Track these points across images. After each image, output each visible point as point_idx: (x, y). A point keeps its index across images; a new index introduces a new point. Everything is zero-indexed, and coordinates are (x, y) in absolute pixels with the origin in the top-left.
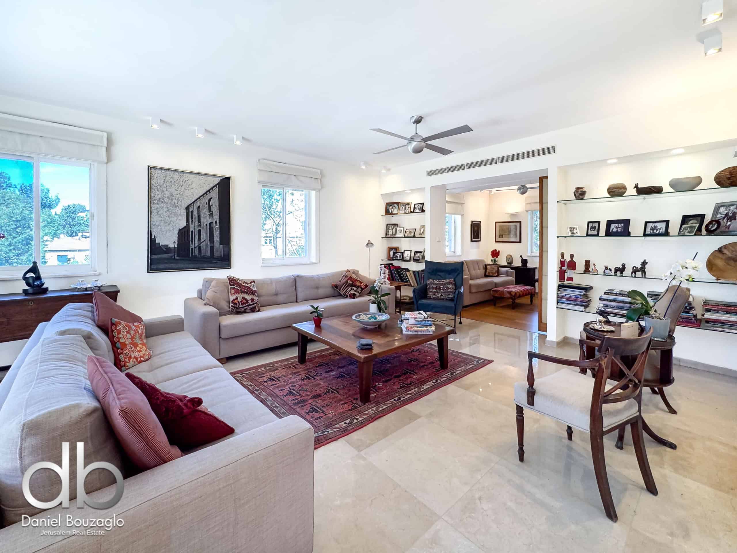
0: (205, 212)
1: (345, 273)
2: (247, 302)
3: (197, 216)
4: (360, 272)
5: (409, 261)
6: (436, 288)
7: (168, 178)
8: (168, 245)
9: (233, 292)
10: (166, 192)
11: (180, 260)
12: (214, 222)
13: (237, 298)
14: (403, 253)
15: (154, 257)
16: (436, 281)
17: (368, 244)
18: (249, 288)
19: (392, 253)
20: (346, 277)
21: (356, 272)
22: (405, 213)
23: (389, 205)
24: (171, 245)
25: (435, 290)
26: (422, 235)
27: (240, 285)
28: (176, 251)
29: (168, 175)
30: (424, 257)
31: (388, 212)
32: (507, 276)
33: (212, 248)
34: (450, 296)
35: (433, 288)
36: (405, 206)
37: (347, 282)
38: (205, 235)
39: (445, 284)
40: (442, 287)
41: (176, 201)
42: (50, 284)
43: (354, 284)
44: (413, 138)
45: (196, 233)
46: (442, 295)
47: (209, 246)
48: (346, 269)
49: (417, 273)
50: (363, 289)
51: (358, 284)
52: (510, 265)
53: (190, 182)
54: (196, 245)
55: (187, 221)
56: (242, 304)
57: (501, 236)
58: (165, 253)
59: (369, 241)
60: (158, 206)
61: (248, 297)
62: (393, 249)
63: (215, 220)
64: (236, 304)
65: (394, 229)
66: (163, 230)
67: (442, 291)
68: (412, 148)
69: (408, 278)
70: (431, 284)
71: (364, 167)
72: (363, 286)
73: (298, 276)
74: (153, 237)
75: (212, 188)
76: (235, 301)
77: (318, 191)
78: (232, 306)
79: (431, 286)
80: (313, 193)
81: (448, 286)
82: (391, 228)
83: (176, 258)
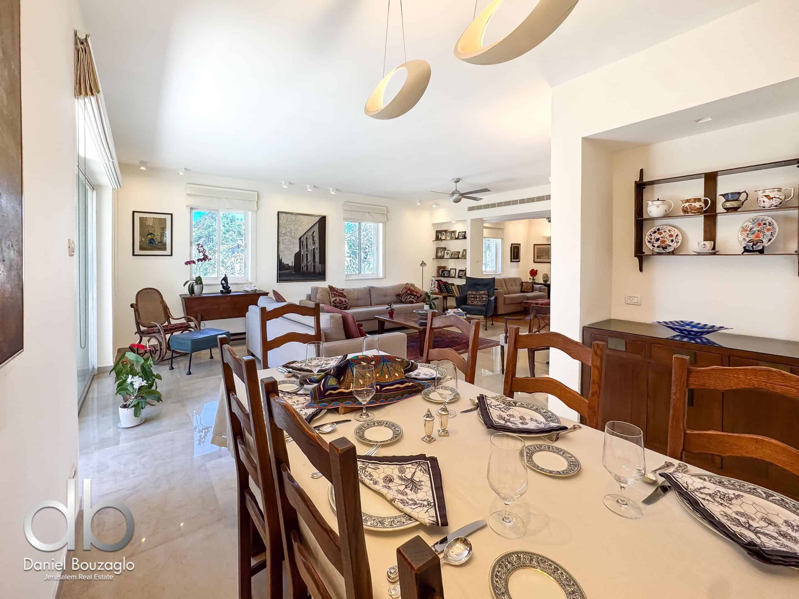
0: (310, 241)
1: (405, 285)
2: (342, 303)
3: (305, 244)
4: (415, 285)
5: (454, 277)
6: (474, 298)
7: (289, 218)
8: (288, 264)
9: (333, 295)
10: (288, 229)
11: (296, 274)
12: (316, 248)
13: (336, 300)
14: (449, 271)
15: (281, 272)
16: (474, 293)
17: (422, 264)
18: (342, 294)
19: (440, 271)
20: (406, 288)
21: (412, 285)
22: (451, 238)
23: (438, 232)
24: (290, 265)
25: (472, 299)
26: (464, 257)
27: (337, 291)
28: (293, 268)
29: (289, 217)
30: (465, 274)
31: (437, 238)
32: (540, 292)
33: (314, 266)
34: (484, 303)
35: (471, 298)
36: (452, 233)
37: (407, 292)
38: (310, 257)
39: (480, 295)
40: (478, 296)
41: (293, 234)
42: (233, 288)
43: (412, 293)
44: (453, 194)
45: (305, 256)
46: (478, 303)
47: (313, 265)
48: (405, 283)
49: (460, 287)
50: (418, 297)
51: (415, 293)
52: (545, 283)
53: (301, 221)
54: (305, 264)
55: (300, 247)
56: (339, 304)
57: (538, 257)
58: (287, 269)
59: (422, 261)
60: (284, 238)
61: (343, 299)
62: (442, 268)
63: (317, 247)
64: (335, 303)
65: (443, 252)
66: (286, 254)
67: (478, 299)
68: (453, 199)
69: (453, 291)
70: (470, 294)
71: (419, 204)
72: (418, 295)
73: (372, 287)
74: (280, 259)
75: (315, 225)
76: (335, 302)
77: (385, 223)
78: (333, 305)
79: (470, 296)
80: (381, 225)
81: (483, 296)
82: (440, 251)
83: (294, 273)
